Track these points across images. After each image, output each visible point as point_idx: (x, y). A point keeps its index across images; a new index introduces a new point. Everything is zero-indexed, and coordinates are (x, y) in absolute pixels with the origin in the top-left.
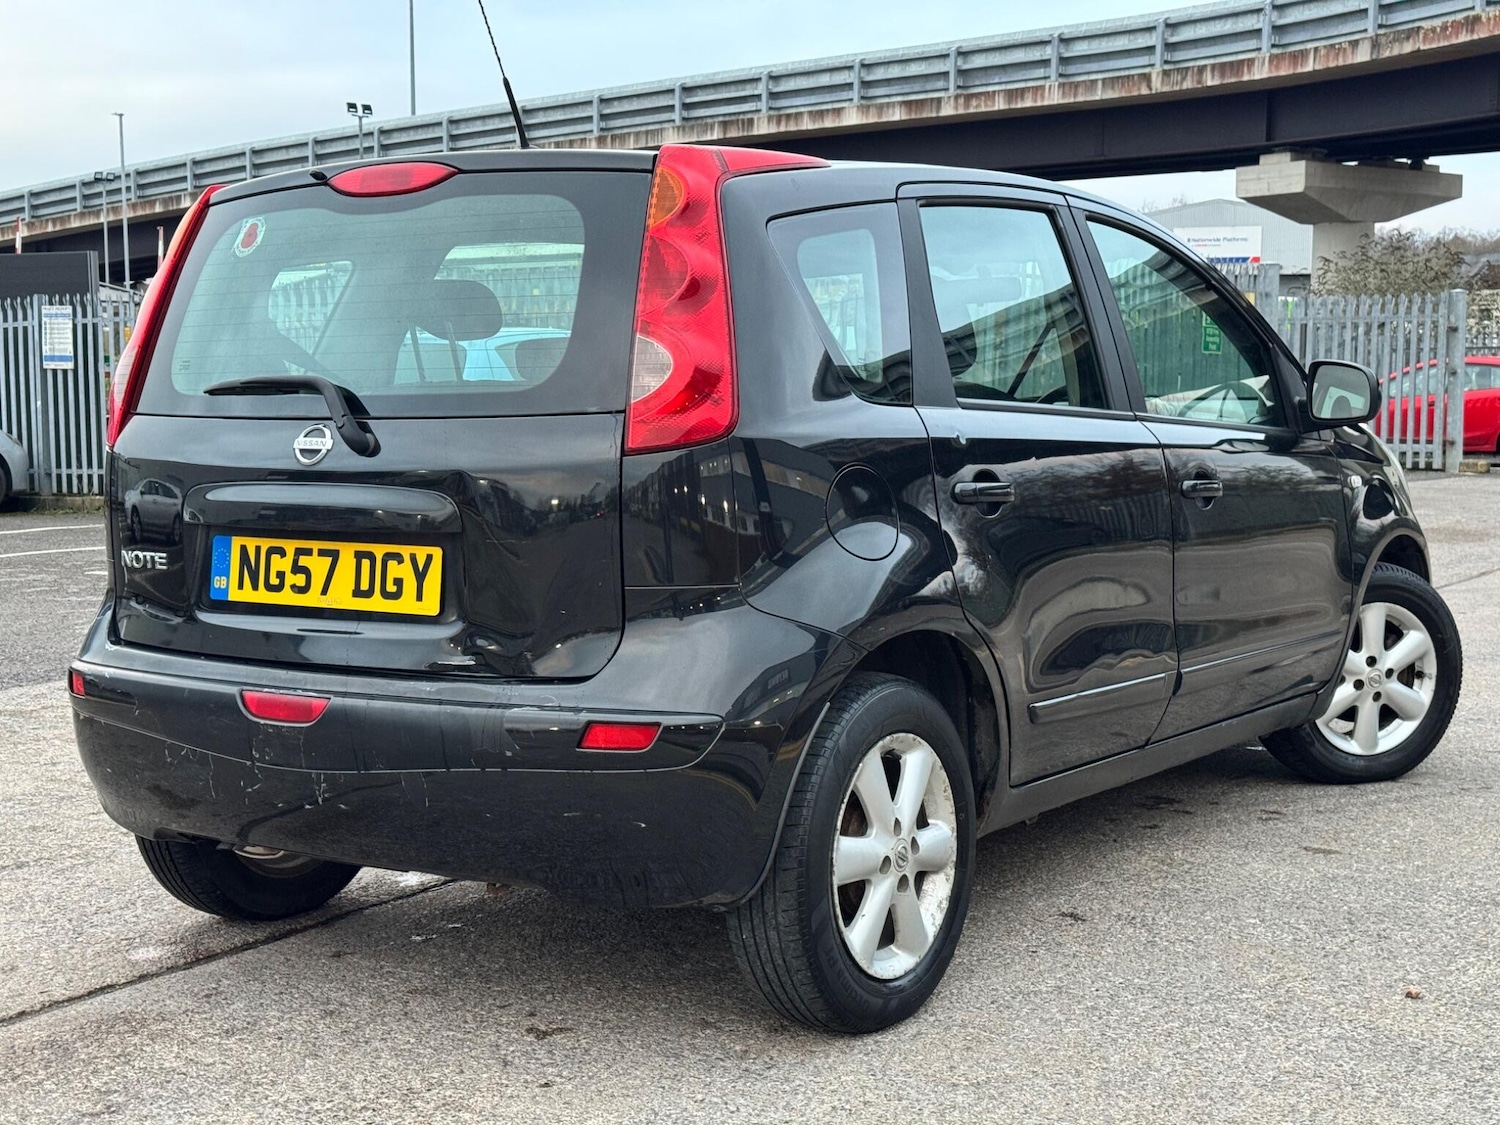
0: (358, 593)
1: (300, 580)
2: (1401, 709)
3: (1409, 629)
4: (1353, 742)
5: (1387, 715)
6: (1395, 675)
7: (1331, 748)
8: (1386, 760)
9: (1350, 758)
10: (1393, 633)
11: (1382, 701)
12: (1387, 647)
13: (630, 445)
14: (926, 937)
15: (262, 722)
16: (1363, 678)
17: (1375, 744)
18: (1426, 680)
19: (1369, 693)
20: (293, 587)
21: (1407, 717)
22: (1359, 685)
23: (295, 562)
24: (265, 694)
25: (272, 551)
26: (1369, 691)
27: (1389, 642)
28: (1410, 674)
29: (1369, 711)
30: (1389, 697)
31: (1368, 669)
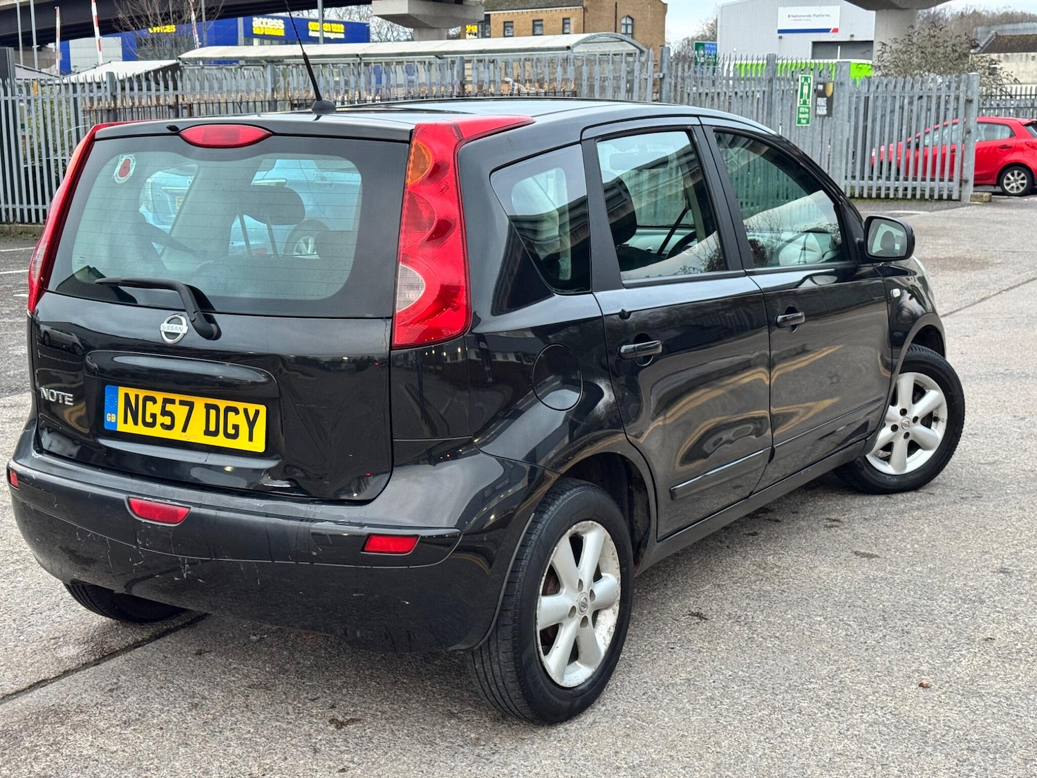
0: (207, 432)
1: (167, 420)
2: (922, 443)
3: (929, 389)
4: (889, 466)
5: (913, 447)
6: (919, 421)
7: (875, 471)
8: (911, 477)
9: (888, 477)
10: (919, 392)
11: (910, 438)
12: (914, 402)
13: (395, 342)
14: (599, 653)
15: (144, 521)
16: (897, 424)
17: (905, 467)
18: (940, 423)
19: (901, 433)
20: (162, 425)
21: (926, 448)
22: (895, 428)
23: (163, 407)
24: (144, 501)
25: (146, 399)
26: (901, 432)
27: (916, 398)
28: (929, 419)
29: (901, 445)
30: (915, 435)
31: (901, 417)
